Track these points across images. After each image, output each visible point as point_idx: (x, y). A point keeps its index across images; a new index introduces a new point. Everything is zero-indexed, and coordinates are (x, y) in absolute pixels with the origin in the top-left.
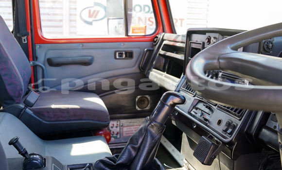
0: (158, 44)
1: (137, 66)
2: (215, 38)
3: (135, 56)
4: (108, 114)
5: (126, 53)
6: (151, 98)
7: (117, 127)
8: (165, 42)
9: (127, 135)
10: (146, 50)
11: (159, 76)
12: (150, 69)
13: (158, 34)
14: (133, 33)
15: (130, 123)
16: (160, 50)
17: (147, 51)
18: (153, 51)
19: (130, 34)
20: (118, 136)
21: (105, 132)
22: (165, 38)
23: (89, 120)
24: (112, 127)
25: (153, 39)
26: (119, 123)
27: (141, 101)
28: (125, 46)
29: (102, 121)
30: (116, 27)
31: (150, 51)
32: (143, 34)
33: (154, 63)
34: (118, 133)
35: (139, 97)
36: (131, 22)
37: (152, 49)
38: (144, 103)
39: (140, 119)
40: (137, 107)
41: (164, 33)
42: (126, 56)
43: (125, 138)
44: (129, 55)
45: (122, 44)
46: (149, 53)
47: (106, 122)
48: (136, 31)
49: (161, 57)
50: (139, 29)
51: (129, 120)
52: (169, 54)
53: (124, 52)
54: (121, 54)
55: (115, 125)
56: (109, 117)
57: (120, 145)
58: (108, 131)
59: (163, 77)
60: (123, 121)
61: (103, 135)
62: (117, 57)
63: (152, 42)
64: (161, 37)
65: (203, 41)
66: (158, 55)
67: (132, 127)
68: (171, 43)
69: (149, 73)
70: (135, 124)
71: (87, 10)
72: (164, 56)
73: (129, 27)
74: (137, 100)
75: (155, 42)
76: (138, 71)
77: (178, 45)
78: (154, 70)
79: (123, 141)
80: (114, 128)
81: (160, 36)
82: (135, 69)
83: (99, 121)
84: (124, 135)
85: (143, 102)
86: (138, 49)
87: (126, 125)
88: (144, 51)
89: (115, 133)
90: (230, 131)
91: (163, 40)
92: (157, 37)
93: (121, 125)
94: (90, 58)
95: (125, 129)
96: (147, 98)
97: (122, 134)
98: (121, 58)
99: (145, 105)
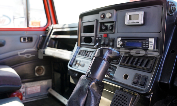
1: (35, 46)
2: (110, 13)
3: (34, 40)
4: (20, 79)
5: (28, 38)
7: (23, 88)
8: (54, 30)
9: (30, 93)
10: (41, 36)
14: (32, 25)
15: (32, 84)
16: (51, 35)
18: (46, 36)
19: (30, 26)
21: (18, 93)
23: (6, 85)
25: (45, 30)
27: (39, 70)
28: (27, 34)
29: (16, 85)
31: (44, 37)
32: (38, 26)
33: (47, 43)
34: (24, 93)
35: (37, 67)
39: (38, 82)
40: (36, 74)
42: (28, 40)
43: (29, 95)
44: (30, 39)
45: (25, 32)
47: (19, 85)
49: (52, 40)
50: (36, 23)
51: (31, 83)
53: (26, 38)
54: (24, 39)
56: (21, 82)
58: (19, 92)
60: (27, 84)
61: (16, 96)
62: (22, 41)
65: (96, 19)
66: (50, 38)
68: (60, 30)
70: (35, 85)
74: (36, 69)
77: (66, 30)
81: (50, 27)
83: (13, 85)
84: (28, 93)
86: (36, 36)
87: (29, 86)
88: (40, 37)
89: (22, 92)
91: (52, 29)
92: (48, 28)
93: (26, 86)
94: (3, 41)
95: (29, 89)
96: (42, 68)
97: (27, 92)
98: (25, 41)
99: (41, 73)
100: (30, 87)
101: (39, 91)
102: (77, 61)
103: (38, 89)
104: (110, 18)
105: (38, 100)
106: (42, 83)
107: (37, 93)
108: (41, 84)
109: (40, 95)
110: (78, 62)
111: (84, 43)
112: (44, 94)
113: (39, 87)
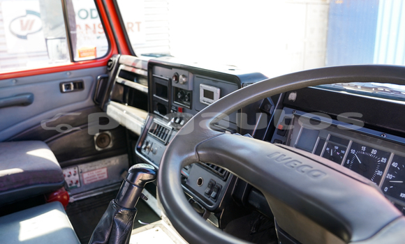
0: (114, 69)
1: (90, 98)
2: (184, 76)
3: (86, 86)
5: (75, 84)
6: (112, 134)
7: (75, 175)
8: (122, 67)
9: (89, 182)
10: (99, 77)
11: (119, 112)
12: (107, 102)
13: (111, 56)
14: (80, 57)
15: (91, 167)
16: (117, 77)
17: (101, 78)
18: (108, 78)
19: (76, 59)
20: (79, 185)
22: (120, 61)
24: (69, 176)
25: (107, 63)
26: (76, 170)
27: (101, 140)
28: (72, 76)
30: (57, 46)
31: (105, 79)
32: (93, 57)
33: (111, 93)
34: (77, 182)
36: (75, 44)
37: (106, 75)
38: (105, 141)
39: (102, 161)
40: (97, 147)
41: (119, 55)
42: (75, 87)
43: (86, 186)
44: (79, 86)
45: (68, 73)
46: (104, 81)
47: (59, 182)
48: (84, 54)
49: (119, 86)
50: (88, 51)
51: (89, 164)
52: (128, 83)
53: (72, 83)
54: (68, 87)
55: (73, 173)
57: (82, 196)
59: (124, 113)
60: (82, 167)
62: (64, 90)
63: (105, 67)
64: (117, 60)
65: (170, 78)
66: (114, 83)
67: (94, 172)
68: (130, 69)
69: (106, 107)
70: (97, 167)
71: (18, 22)
72: (122, 84)
73: (74, 50)
74: (95, 138)
75: (109, 67)
76: (92, 103)
77: (138, 72)
78: (112, 102)
79: (84, 190)
80: (72, 177)
81: (115, 59)
82: (88, 102)
84: (86, 182)
85: (103, 140)
86: (89, 78)
87: (86, 170)
88: (97, 80)
89: (74, 181)
90: (213, 194)
91: (119, 64)
92: (111, 61)
93: (80, 171)
94: (28, 96)
95: (85, 175)
96: (107, 135)
97: (83, 182)
98: (69, 90)
99: (105, 144)
100: (88, 171)
101: (106, 176)
102: (147, 143)
103: (104, 173)
104: (184, 83)
105: (104, 194)
106: (110, 162)
107: (102, 181)
108: (108, 164)
109: (108, 184)
110: (149, 145)
111: (158, 113)
112: (115, 181)
113: (104, 170)
